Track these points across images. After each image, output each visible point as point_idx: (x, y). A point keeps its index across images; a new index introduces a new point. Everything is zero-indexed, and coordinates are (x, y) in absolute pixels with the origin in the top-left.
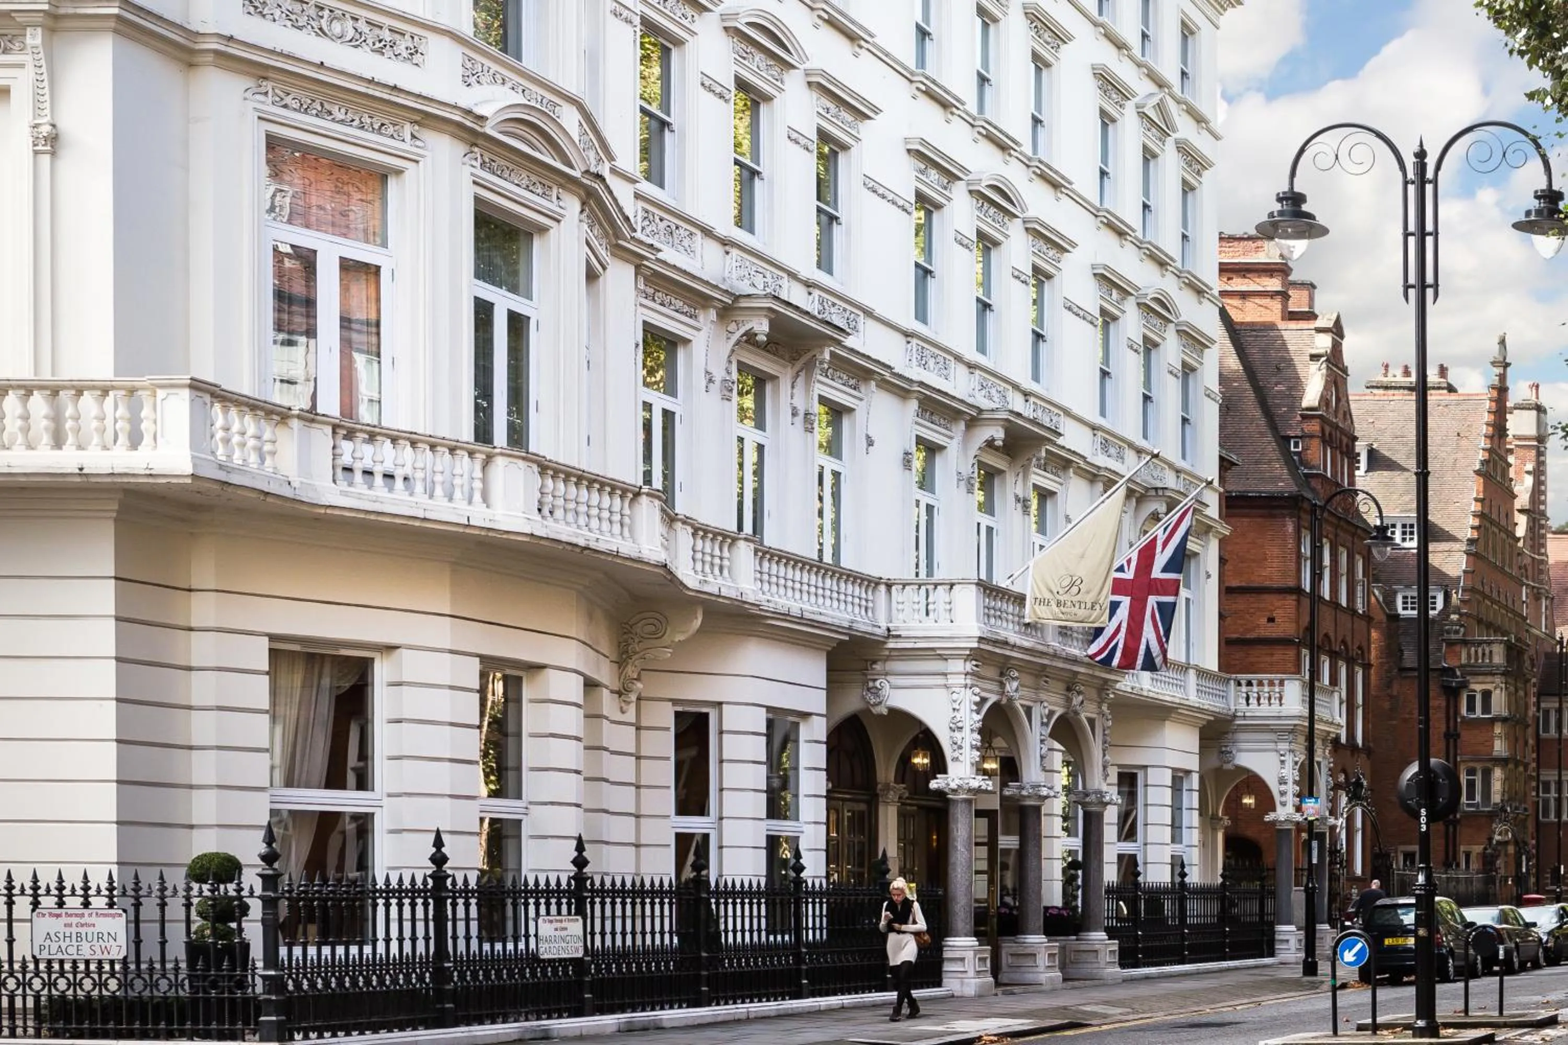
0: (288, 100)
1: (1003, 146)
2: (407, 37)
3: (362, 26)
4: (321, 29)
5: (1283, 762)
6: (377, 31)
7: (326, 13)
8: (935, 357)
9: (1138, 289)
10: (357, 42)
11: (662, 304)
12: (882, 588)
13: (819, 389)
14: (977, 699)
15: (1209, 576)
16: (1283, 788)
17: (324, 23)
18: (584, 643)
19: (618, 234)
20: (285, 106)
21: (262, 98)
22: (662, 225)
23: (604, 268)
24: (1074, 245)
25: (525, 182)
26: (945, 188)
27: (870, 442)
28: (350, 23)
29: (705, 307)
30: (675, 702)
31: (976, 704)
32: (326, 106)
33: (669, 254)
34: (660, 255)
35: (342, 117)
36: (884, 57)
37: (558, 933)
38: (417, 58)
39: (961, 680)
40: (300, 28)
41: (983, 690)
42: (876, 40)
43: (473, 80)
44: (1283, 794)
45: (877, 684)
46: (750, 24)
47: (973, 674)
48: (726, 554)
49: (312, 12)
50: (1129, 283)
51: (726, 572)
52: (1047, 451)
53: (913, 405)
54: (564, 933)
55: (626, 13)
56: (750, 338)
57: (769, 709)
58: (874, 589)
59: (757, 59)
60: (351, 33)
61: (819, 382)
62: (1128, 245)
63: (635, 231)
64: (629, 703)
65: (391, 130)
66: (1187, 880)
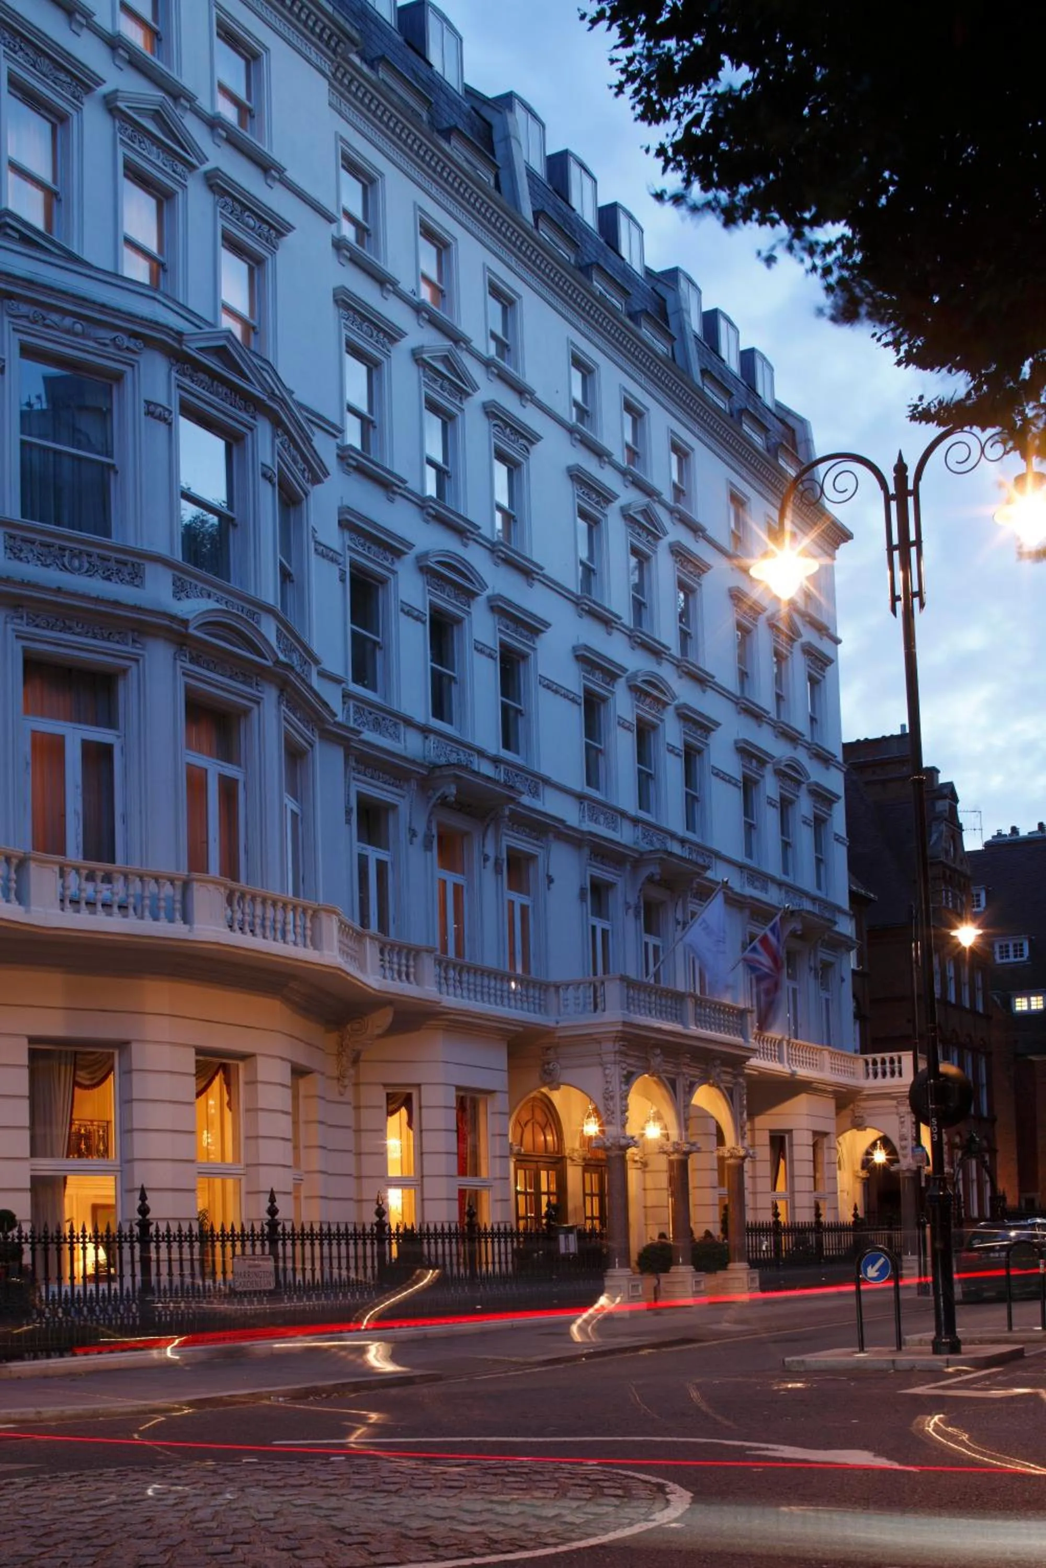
0: (38, 621)
1: (655, 651)
2: (130, 566)
3: (94, 560)
4: (64, 565)
5: (902, 1123)
6: (106, 563)
7: (67, 553)
8: (604, 814)
9: (772, 757)
10: (90, 573)
11: (372, 778)
12: (552, 989)
13: (506, 841)
14: (625, 1072)
15: (843, 980)
16: (904, 1143)
17: (66, 560)
18: (297, 1039)
19: (323, 720)
20: (37, 626)
21: (18, 621)
22: (371, 717)
23: (312, 746)
24: (718, 724)
25: (229, 673)
26: (608, 684)
27: (550, 880)
28: (85, 558)
29: (408, 780)
30: (385, 1085)
31: (625, 1076)
32: (67, 622)
33: (368, 735)
34: (363, 736)
35: (79, 630)
36: (553, 586)
37: (251, 1270)
38: (137, 582)
39: (611, 1058)
40: (47, 566)
41: (629, 1065)
42: (545, 572)
43: (183, 595)
44: (904, 1148)
45: (551, 1066)
46: (439, 562)
47: (621, 1053)
48: (412, 963)
49: (57, 553)
50: (766, 754)
51: (412, 978)
52: (698, 883)
53: (586, 851)
54: (256, 1270)
55: (331, 554)
56: (443, 802)
57: (458, 1088)
58: (545, 991)
59: (447, 590)
60: (86, 565)
61: (507, 835)
62: (765, 726)
63: (335, 715)
64: (345, 1087)
65: (117, 638)
66: (822, 1219)
